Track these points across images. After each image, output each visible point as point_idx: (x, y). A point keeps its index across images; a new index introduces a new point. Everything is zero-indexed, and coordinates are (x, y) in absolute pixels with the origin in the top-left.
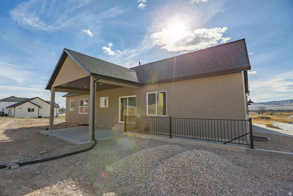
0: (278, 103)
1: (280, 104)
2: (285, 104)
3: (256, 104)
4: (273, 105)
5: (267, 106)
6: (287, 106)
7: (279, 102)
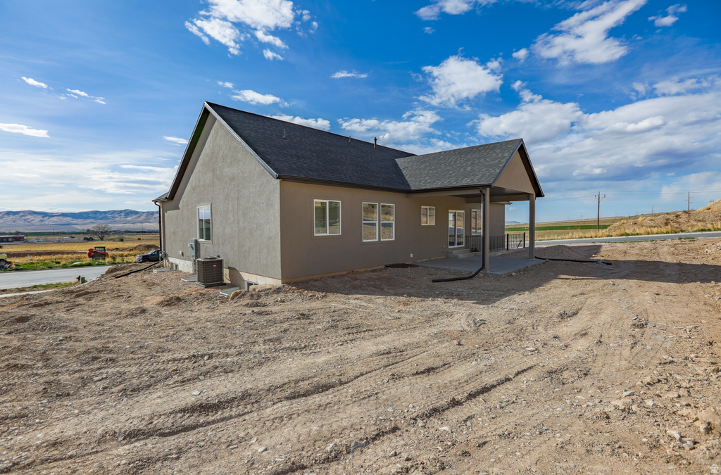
0: (104, 215)
1: (106, 218)
2: (117, 219)
3: (53, 216)
4: (93, 220)
5: (80, 221)
6: (119, 222)
7: (105, 212)
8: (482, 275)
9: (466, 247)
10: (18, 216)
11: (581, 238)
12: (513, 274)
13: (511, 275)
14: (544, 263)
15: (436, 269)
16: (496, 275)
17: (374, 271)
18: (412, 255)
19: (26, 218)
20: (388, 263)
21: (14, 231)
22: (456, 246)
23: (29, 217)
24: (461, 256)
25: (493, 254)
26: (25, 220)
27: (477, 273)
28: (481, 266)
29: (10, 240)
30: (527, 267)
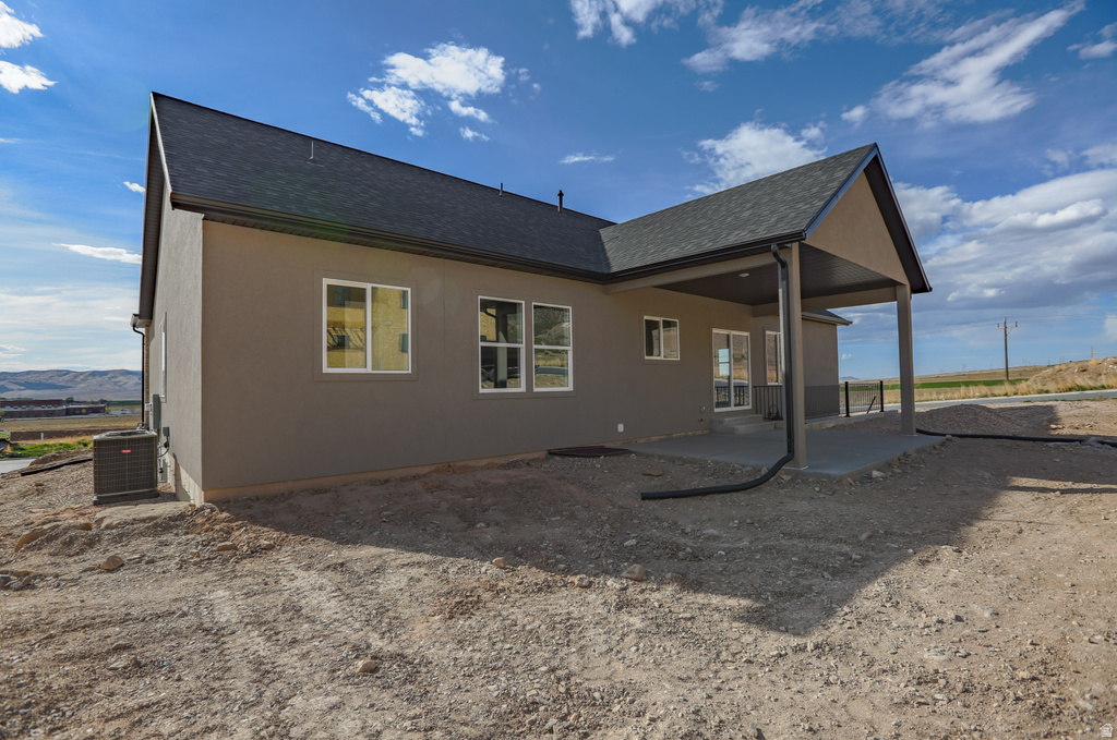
8: (786, 478)
9: (756, 409)
10: (106, 378)
11: (986, 396)
12: (875, 474)
13: (870, 477)
14: (943, 444)
15: (672, 460)
16: (828, 476)
17: (513, 465)
18: (621, 428)
19: (117, 380)
20: (554, 446)
21: (97, 400)
22: (732, 408)
23: (121, 378)
24: (742, 429)
25: (816, 424)
26: (115, 383)
27: (774, 471)
28: (784, 453)
29: (84, 411)
30: (906, 455)
